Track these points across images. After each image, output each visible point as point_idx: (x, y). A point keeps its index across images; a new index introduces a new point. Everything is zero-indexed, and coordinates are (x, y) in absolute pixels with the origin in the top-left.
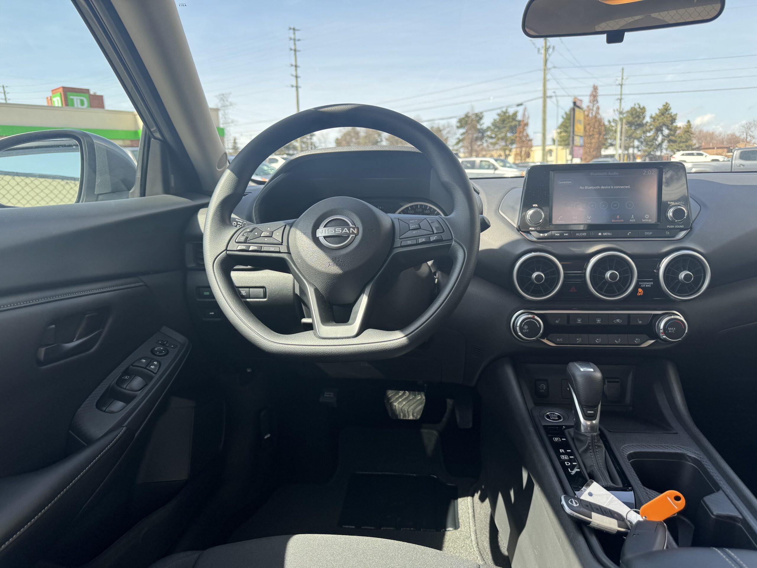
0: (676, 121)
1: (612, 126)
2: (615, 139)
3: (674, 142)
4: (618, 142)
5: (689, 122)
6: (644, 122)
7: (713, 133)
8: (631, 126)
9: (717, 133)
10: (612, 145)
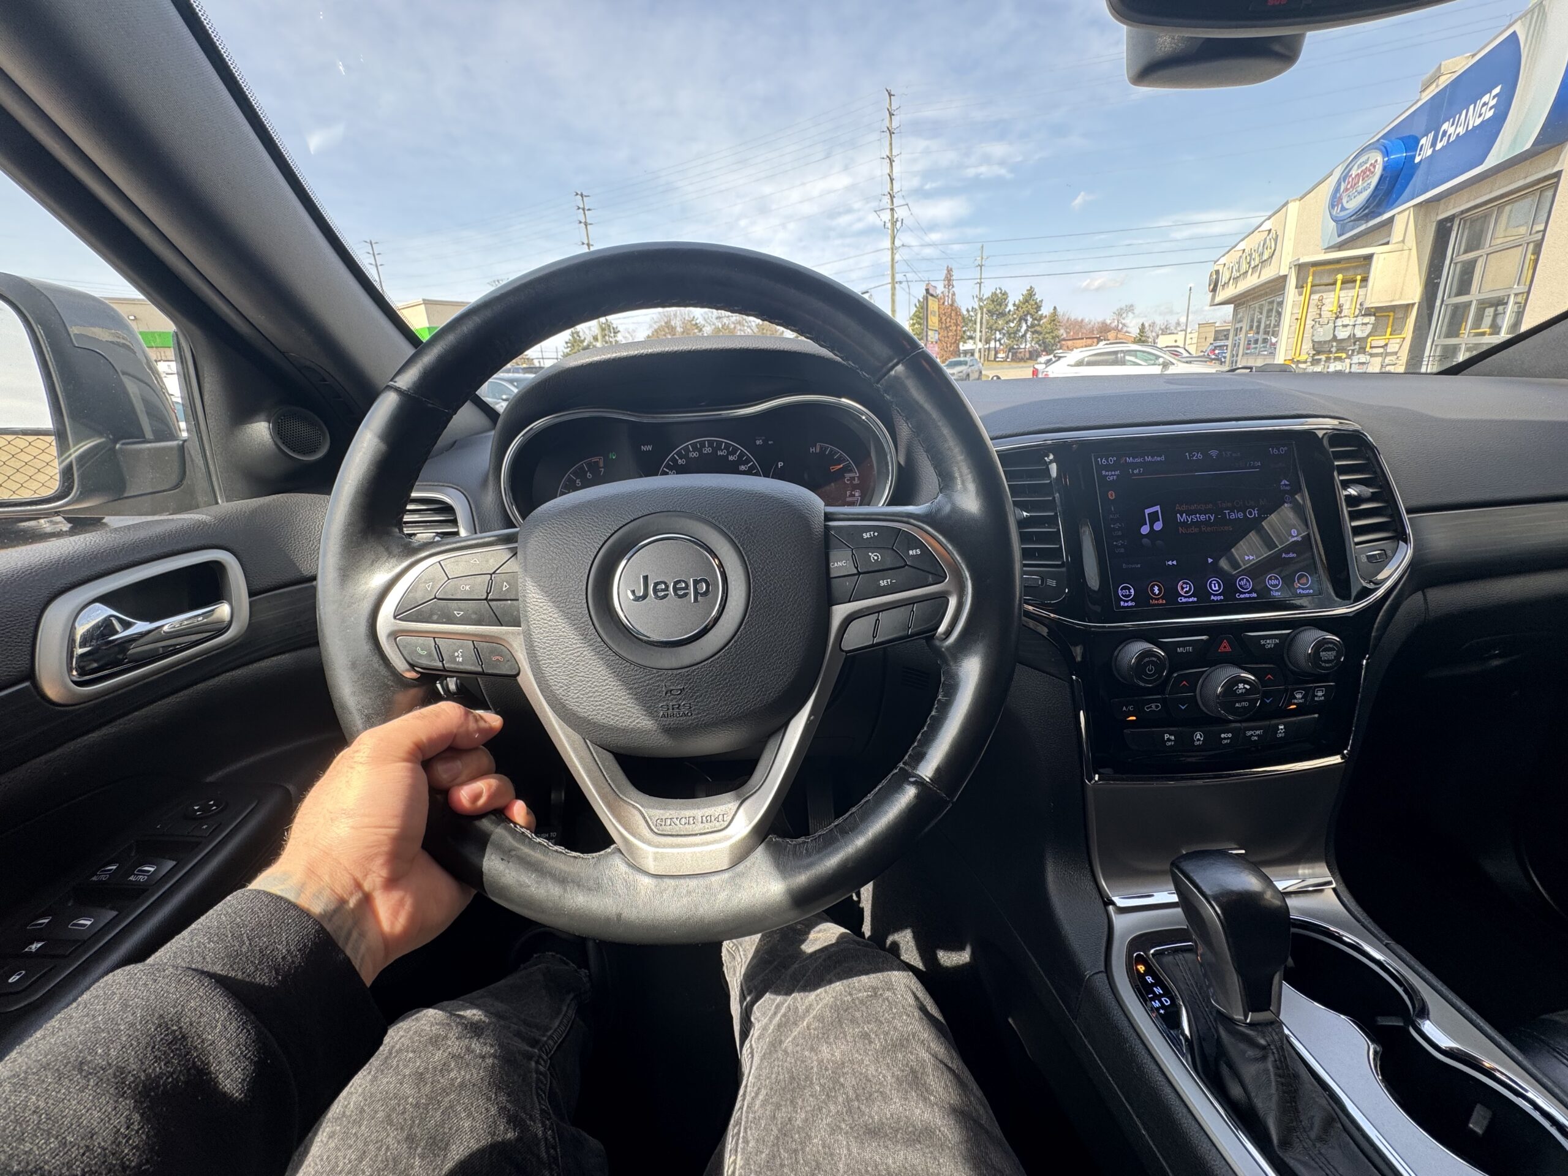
0: (1042, 308)
1: (972, 316)
3: (1039, 333)
4: (978, 334)
6: (1007, 310)
8: (992, 316)
9: (1087, 320)
10: (971, 338)
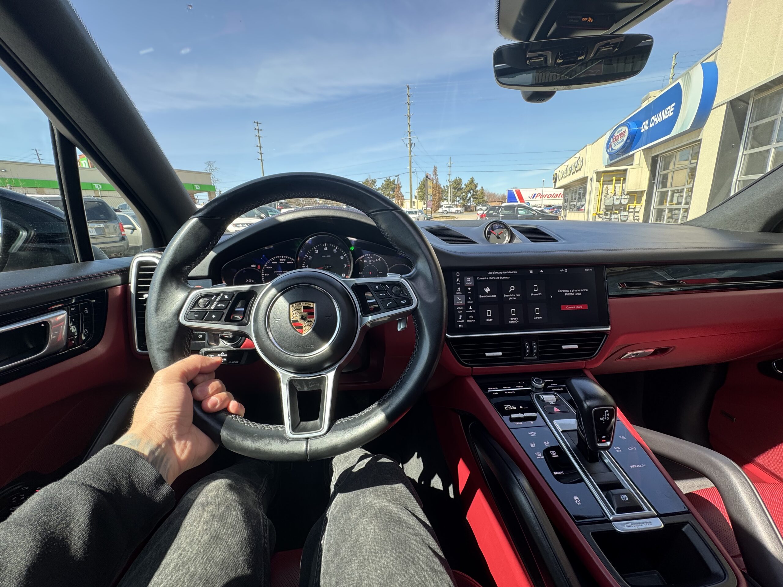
0: (477, 187)
1: (446, 189)
2: (448, 196)
4: (449, 198)
5: (482, 187)
6: (462, 187)
7: (494, 194)
8: (455, 189)
9: (496, 194)
10: (445, 199)
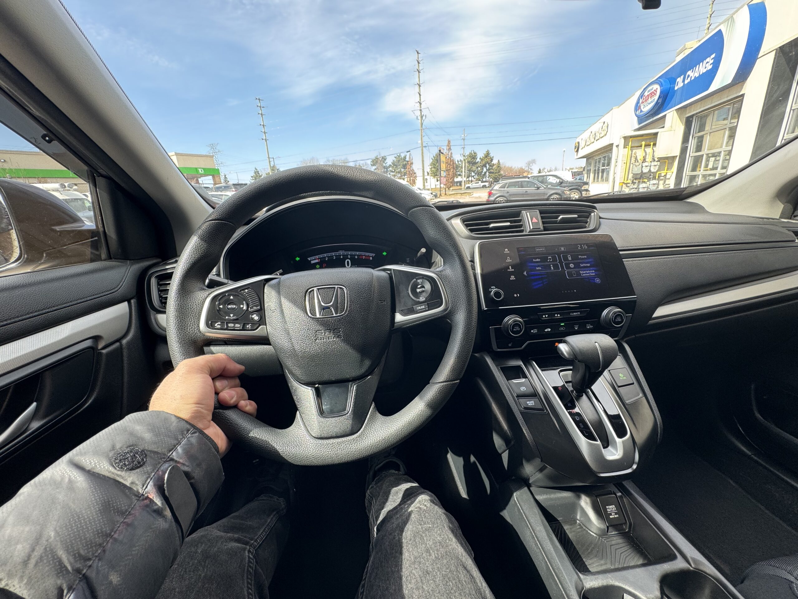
0: (493, 160)
1: (460, 164)
3: (493, 173)
4: (464, 173)
6: (477, 161)
8: (470, 164)
